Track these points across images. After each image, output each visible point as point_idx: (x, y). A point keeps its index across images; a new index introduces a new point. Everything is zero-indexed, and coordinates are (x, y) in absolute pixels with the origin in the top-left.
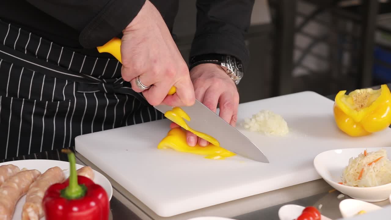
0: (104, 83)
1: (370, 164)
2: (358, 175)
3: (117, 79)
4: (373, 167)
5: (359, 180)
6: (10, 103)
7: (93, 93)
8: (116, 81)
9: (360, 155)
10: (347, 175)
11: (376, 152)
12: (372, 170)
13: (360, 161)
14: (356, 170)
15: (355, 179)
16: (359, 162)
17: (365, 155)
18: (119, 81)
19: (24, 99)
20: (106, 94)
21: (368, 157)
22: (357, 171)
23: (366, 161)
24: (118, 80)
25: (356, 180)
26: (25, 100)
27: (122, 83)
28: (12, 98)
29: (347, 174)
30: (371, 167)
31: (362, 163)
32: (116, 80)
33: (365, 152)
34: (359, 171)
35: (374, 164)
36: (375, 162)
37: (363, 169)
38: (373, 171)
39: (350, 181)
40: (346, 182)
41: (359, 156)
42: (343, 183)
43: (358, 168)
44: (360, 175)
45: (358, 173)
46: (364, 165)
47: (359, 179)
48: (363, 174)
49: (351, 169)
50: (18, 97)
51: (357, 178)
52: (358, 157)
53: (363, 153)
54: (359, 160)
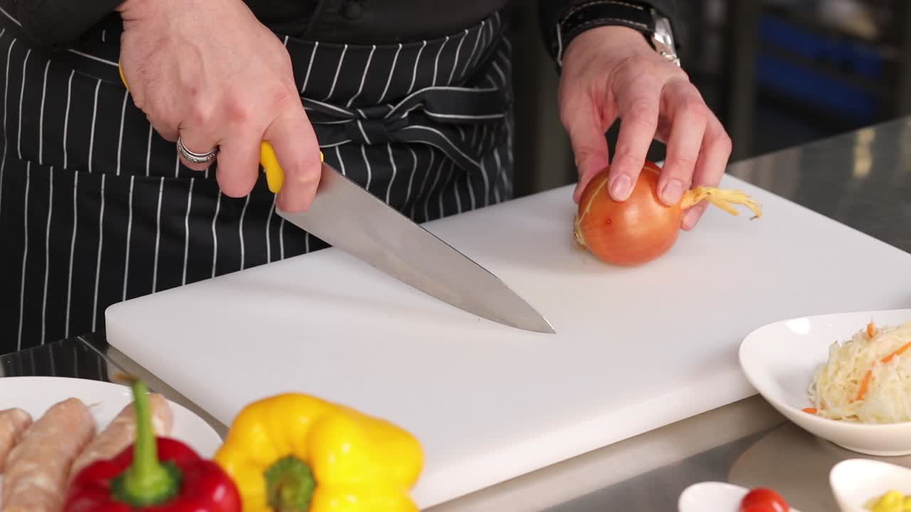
0: (361, 118)
1: (887, 360)
2: (858, 387)
3: (391, 106)
4: (895, 366)
5: (860, 402)
6: (129, 191)
7: (334, 148)
8: (391, 113)
9: (856, 334)
10: (829, 390)
11: (898, 328)
12: (894, 376)
13: (860, 351)
14: (849, 376)
15: (848, 397)
16: (859, 355)
17: (871, 336)
18: (397, 110)
19: (163, 178)
20: (366, 146)
21: (880, 340)
22: (852, 378)
23: (875, 350)
24: (394, 109)
25: (851, 402)
26: (165, 181)
27: (405, 115)
28: (133, 177)
29: (827, 387)
30: (890, 368)
31: (866, 356)
32: (390, 109)
33: (870, 328)
34: (860, 377)
35: (897, 359)
36: (899, 352)
37: (870, 373)
38: (898, 379)
39: (836, 404)
40: (823, 407)
41: (853, 337)
42: (819, 411)
43: (855, 370)
44: (862, 389)
45: (856, 382)
46: (873, 364)
47: (859, 398)
48: (870, 387)
49: (836, 373)
50: (148, 175)
51: (854, 396)
52: (851, 339)
53: (865, 330)
54: (857, 350)
